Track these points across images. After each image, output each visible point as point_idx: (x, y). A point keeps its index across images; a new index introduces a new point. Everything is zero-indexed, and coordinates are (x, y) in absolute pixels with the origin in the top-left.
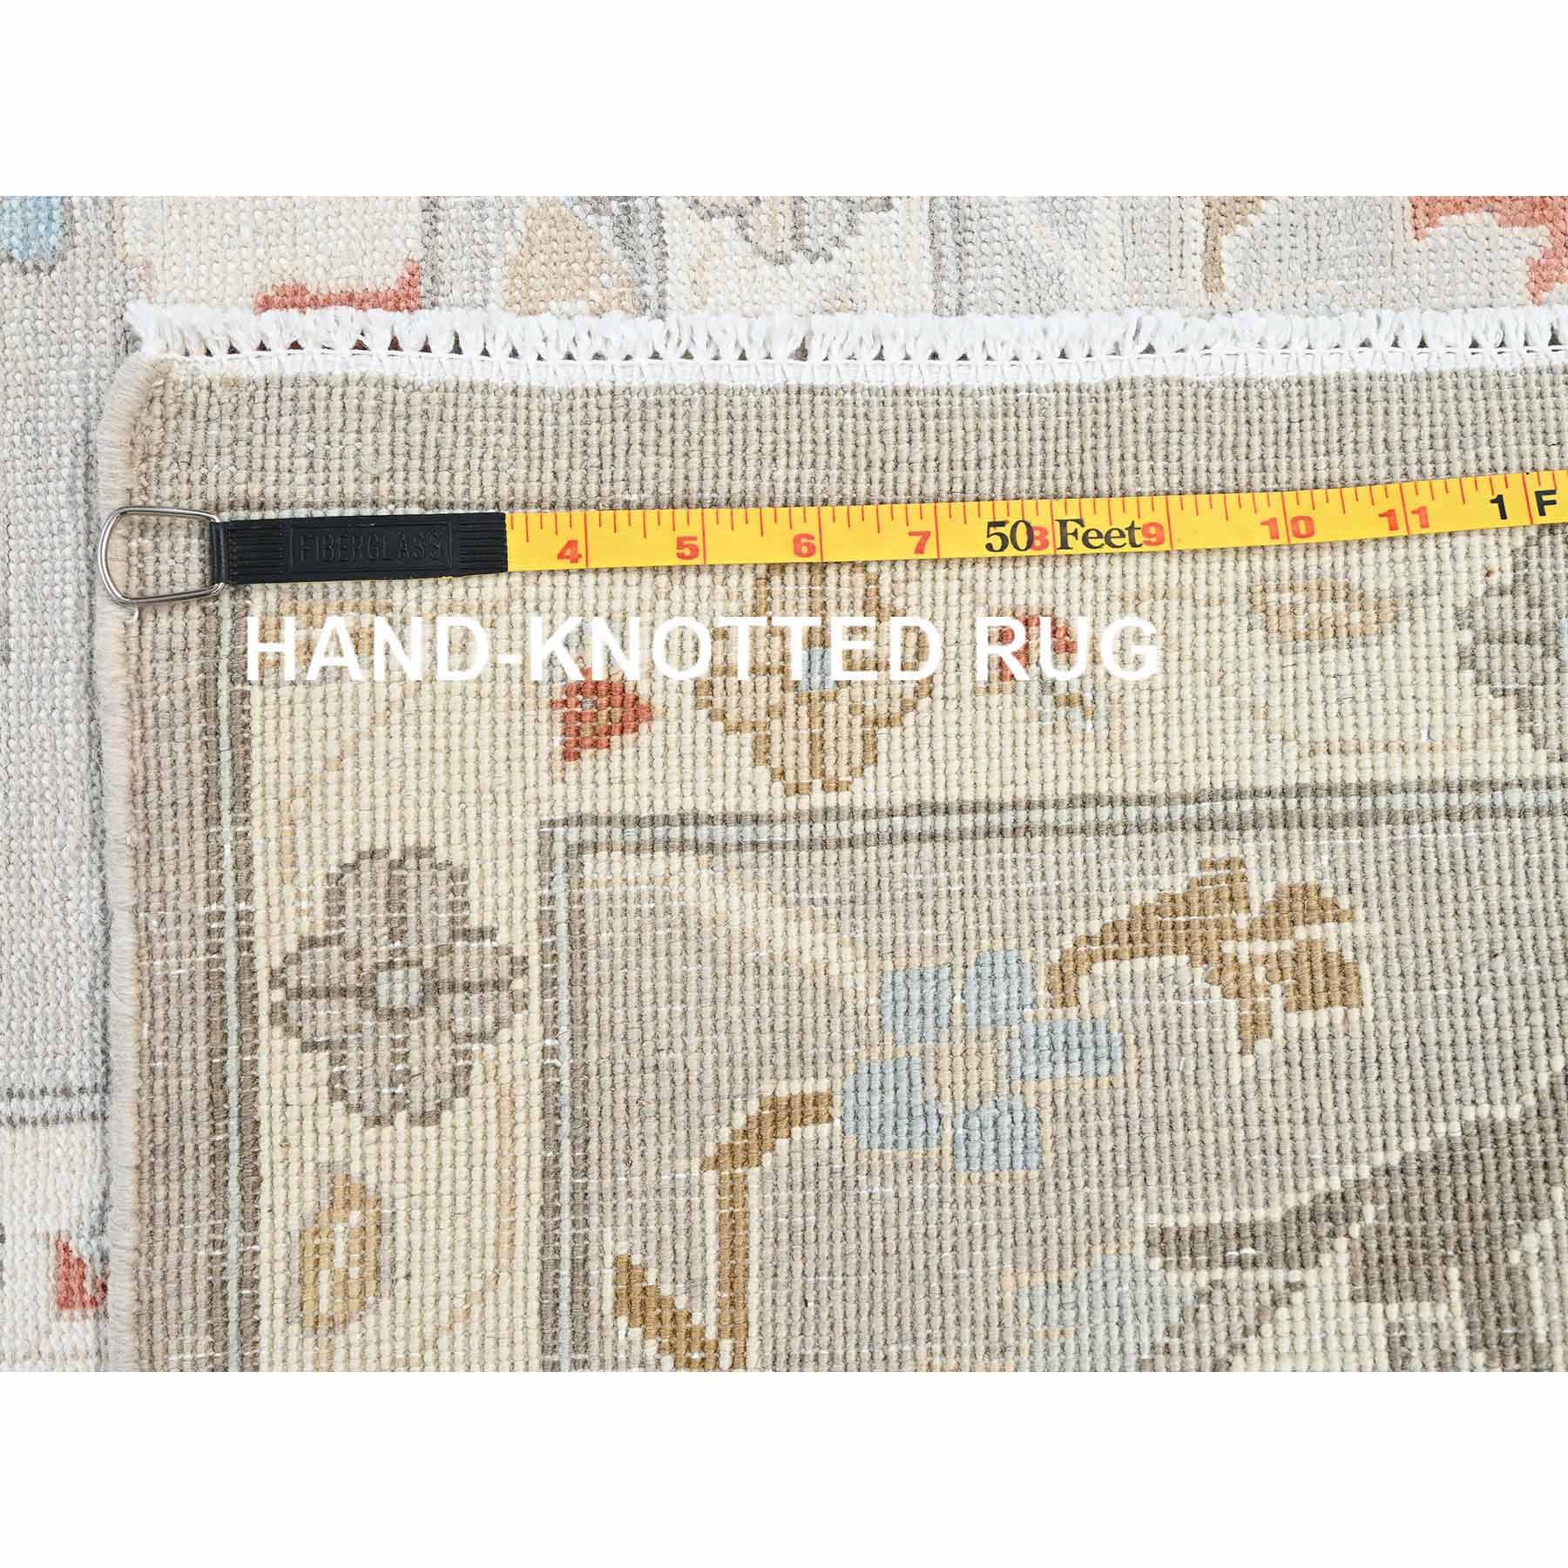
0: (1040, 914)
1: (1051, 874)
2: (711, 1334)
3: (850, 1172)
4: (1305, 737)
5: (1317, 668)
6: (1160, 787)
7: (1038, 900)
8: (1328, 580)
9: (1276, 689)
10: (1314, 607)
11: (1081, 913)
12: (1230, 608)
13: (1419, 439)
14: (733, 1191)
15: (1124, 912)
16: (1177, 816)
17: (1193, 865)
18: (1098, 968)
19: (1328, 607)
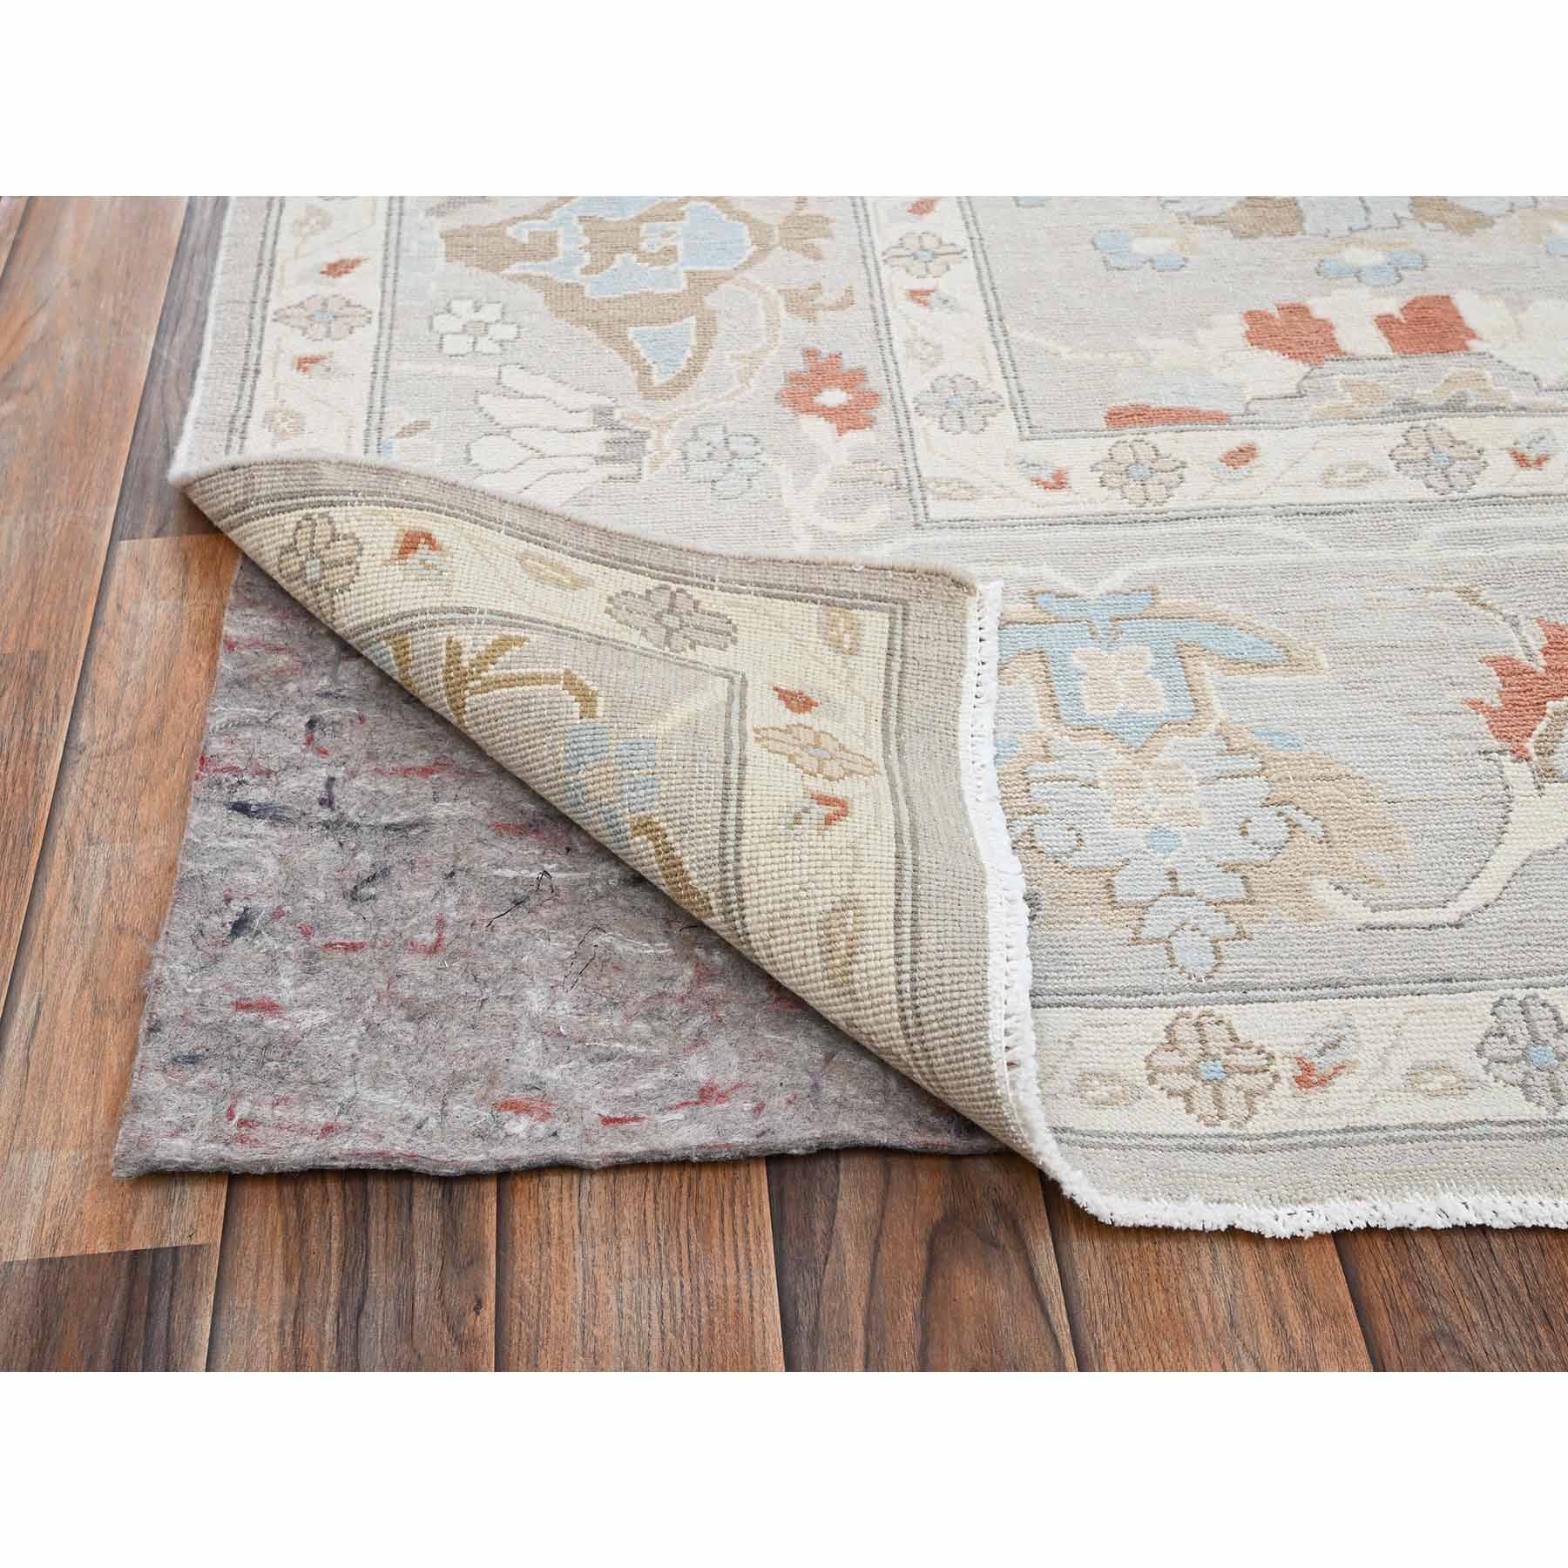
0: (677, 808)
1: (699, 812)
2: (484, 674)
3: (554, 730)
4: (772, 941)
5: (809, 943)
6: (745, 863)
7: (685, 806)
8: (858, 942)
9: (798, 920)
10: (843, 936)
11: (678, 830)
12: (846, 890)
13: (942, 985)
14: (554, 679)
15: (678, 853)
16: (729, 875)
17: (705, 888)
18: (650, 844)
19: (843, 944)
